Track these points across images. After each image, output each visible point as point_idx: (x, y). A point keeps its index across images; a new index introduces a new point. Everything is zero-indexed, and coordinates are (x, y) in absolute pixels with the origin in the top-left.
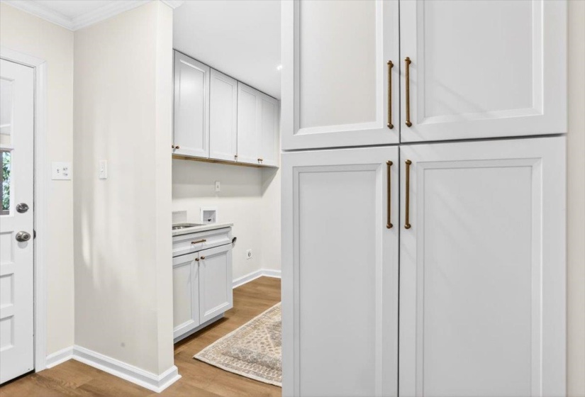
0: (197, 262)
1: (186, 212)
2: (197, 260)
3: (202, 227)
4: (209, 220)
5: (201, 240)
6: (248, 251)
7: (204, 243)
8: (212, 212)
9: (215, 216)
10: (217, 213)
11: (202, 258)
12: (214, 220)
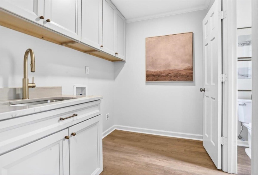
0: (67, 140)
1: (61, 87)
2: (66, 138)
3: (75, 100)
4: (81, 95)
5: (72, 115)
6: (107, 115)
7: (75, 118)
8: (83, 89)
9: (85, 92)
10: (87, 89)
11: (73, 134)
12: (85, 94)
